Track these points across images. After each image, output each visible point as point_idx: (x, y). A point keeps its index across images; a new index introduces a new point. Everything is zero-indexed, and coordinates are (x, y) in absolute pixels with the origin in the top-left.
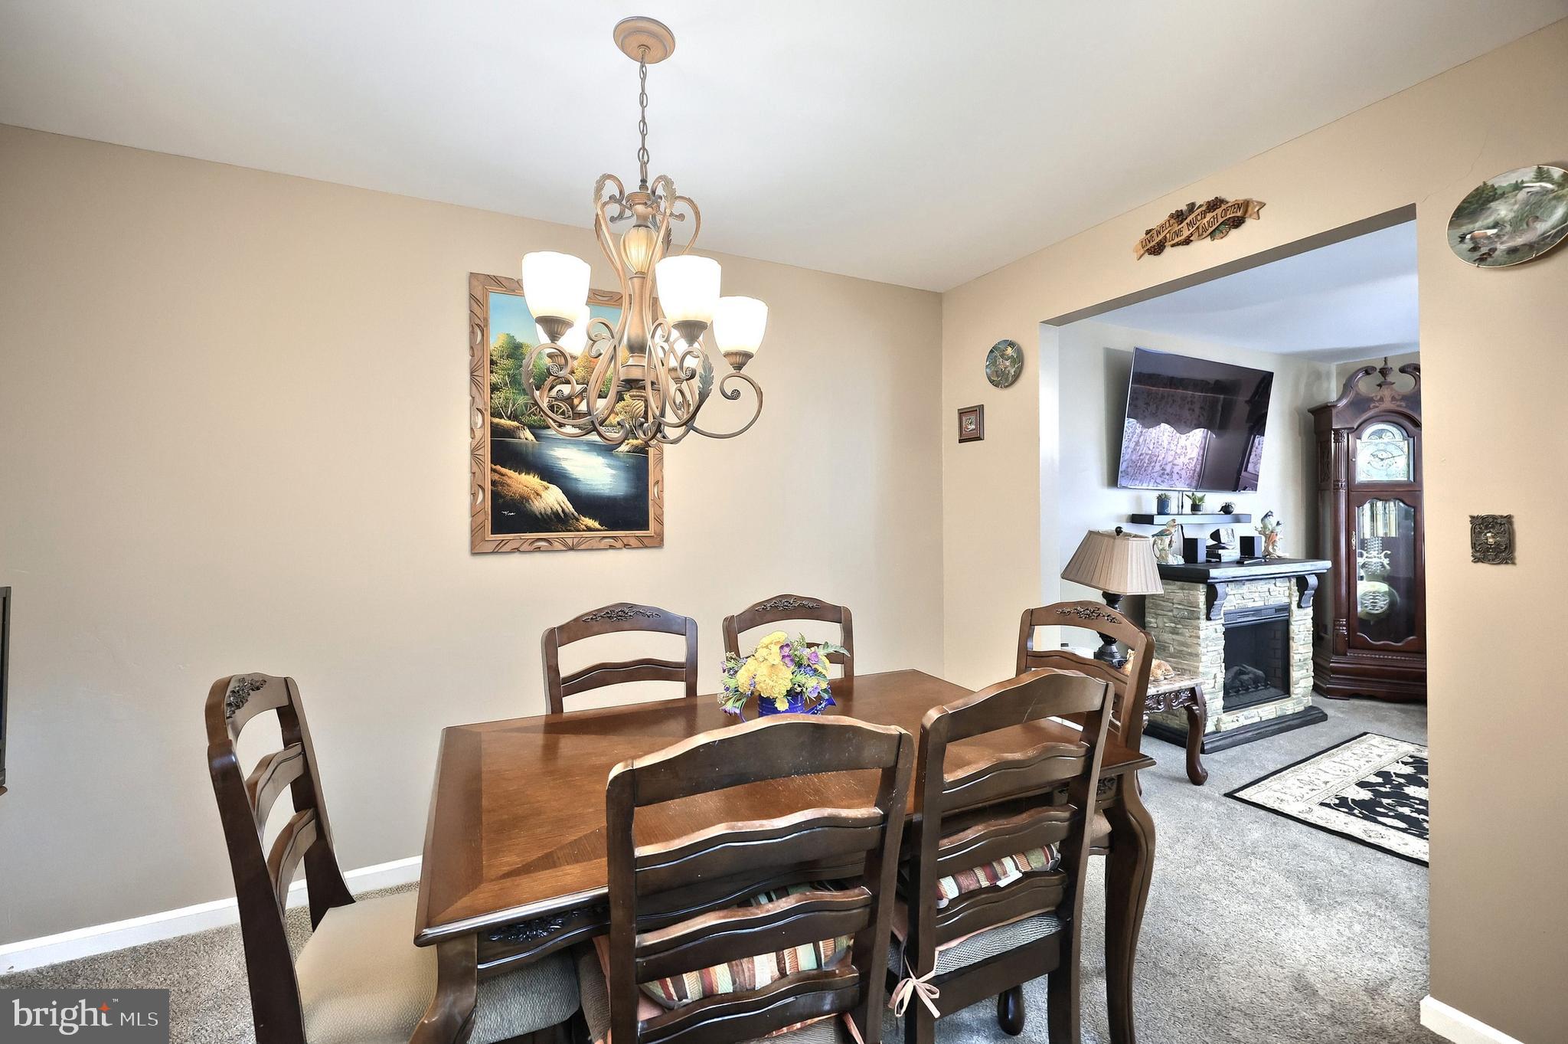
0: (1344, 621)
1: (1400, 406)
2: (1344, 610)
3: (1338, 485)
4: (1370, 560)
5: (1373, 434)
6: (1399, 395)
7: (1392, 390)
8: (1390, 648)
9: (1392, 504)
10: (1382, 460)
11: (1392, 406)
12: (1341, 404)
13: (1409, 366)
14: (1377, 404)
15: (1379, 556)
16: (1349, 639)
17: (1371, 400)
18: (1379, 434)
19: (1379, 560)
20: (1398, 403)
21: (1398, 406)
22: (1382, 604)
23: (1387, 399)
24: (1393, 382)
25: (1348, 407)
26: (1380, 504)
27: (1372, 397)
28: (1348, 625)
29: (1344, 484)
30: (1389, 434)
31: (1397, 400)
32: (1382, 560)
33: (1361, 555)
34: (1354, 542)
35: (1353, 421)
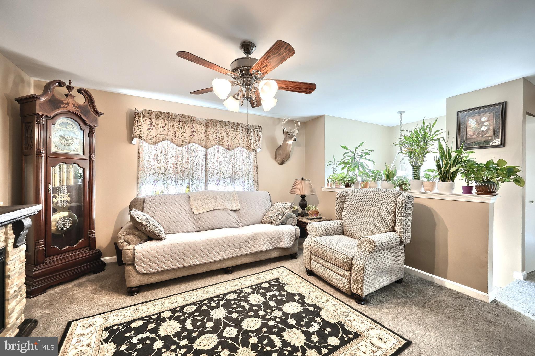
0: (42, 241)
1: (78, 111)
2: (42, 235)
3: (40, 152)
4: (60, 199)
5: (62, 123)
6: (77, 104)
7: (74, 100)
8: (71, 250)
9: (71, 166)
10: (67, 140)
11: (73, 110)
12: (43, 99)
13: (83, 89)
14: (65, 106)
15: (66, 196)
16: (46, 252)
17: (62, 102)
18: (65, 124)
19: (65, 199)
20: (77, 109)
21: (76, 110)
22: (68, 224)
23: (71, 105)
24: (74, 95)
25: (47, 102)
26: (65, 166)
27: (63, 101)
28: (45, 244)
29: (44, 151)
30: (70, 126)
31: (76, 107)
32: (67, 199)
33: (55, 197)
34: (49, 190)
35: (50, 113)
